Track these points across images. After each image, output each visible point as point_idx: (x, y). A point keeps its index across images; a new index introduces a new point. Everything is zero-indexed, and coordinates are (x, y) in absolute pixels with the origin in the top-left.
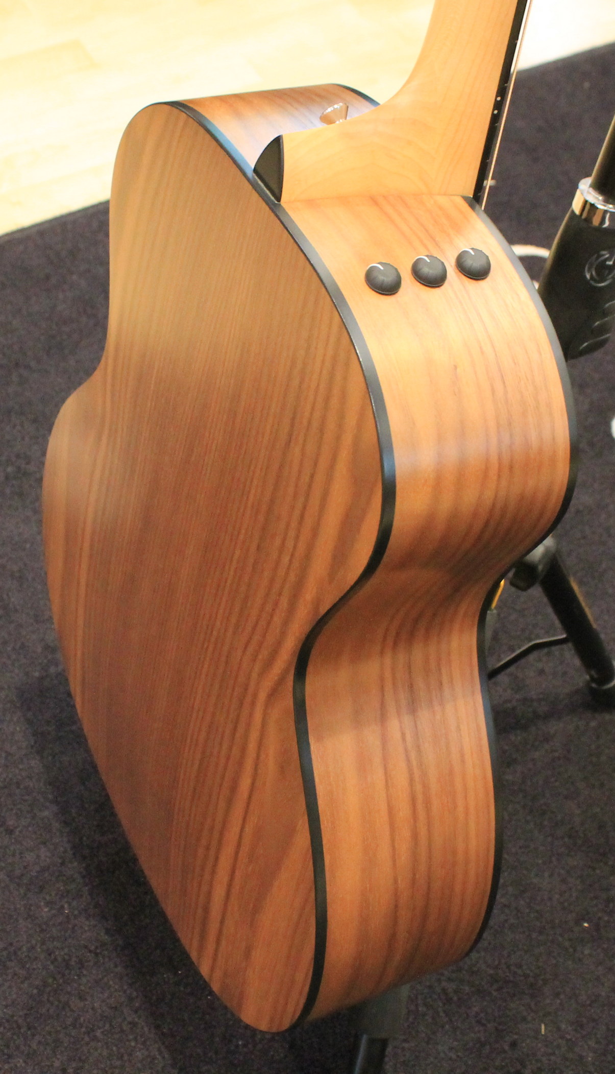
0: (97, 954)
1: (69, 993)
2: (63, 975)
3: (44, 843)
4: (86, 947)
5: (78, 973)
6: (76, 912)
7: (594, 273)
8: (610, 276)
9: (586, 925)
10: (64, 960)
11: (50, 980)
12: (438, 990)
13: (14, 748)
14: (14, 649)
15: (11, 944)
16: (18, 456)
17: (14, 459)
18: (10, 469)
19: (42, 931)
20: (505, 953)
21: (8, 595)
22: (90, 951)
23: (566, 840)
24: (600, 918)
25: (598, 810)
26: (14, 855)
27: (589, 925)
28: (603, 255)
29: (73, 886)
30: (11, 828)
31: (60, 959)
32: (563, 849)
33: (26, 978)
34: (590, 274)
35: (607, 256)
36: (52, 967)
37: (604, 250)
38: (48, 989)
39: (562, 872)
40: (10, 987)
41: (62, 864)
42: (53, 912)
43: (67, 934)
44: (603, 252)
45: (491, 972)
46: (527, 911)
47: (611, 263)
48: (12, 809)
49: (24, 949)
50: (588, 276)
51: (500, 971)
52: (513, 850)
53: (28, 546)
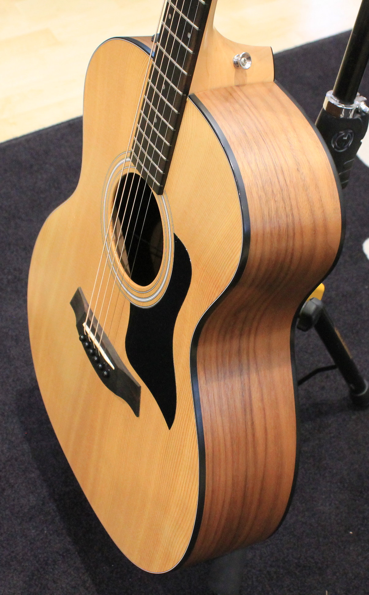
0: (63, 556)
1: (47, 579)
2: (44, 569)
3: (32, 493)
4: (57, 552)
5: (53, 568)
6: (51, 532)
7: (336, 144)
8: (346, 146)
9: (351, 533)
10: (44, 560)
11: (36, 572)
12: (265, 572)
13: (14, 438)
14: (13, 381)
15: (13, 552)
16: (15, 270)
17: (12, 271)
18: (10, 277)
19: (31, 543)
20: (304, 550)
21: (9, 350)
22: (60, 555)
23: (339, 484)
24: (359, 529)
25: (357, 466)
26: (14, 500)
27: (353, 533)
28: (342, 134)
29: (49, 517)
30: (13, 484)
31: (42, 560)
32: (337, 490)
33: (22, 572)
34: (334, 145)
35: (344, 134)
36: (37, 565)
37: (341, 130)
38: (35, 578)
39: (337, 502)
40: (12, 577)
41: (43, 504)
42: (38, 532)
43: (46, 545)
44: (342, 132)
45: (296, 561)
46: (317, 525)
47: (346, 138)
48: (13, 473)
49: (21, 554)
50: (333, 146)
51: (301, 561)
52: (308, 491)
53: (21, 321)
